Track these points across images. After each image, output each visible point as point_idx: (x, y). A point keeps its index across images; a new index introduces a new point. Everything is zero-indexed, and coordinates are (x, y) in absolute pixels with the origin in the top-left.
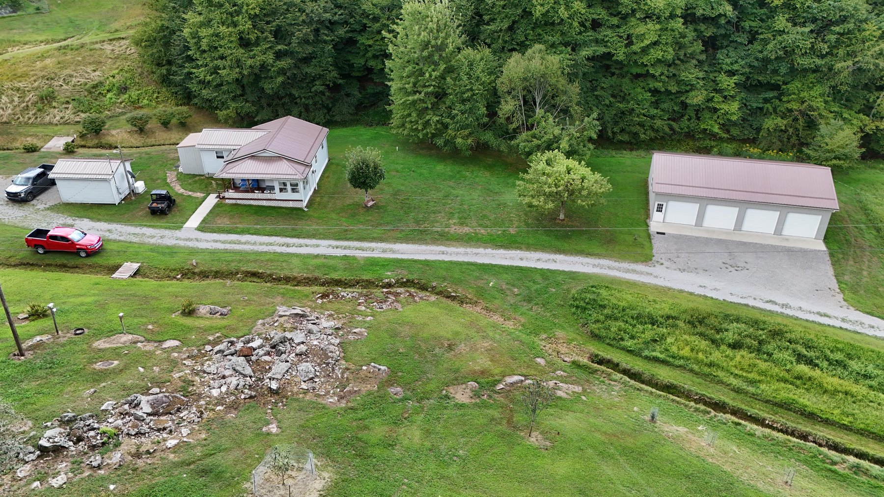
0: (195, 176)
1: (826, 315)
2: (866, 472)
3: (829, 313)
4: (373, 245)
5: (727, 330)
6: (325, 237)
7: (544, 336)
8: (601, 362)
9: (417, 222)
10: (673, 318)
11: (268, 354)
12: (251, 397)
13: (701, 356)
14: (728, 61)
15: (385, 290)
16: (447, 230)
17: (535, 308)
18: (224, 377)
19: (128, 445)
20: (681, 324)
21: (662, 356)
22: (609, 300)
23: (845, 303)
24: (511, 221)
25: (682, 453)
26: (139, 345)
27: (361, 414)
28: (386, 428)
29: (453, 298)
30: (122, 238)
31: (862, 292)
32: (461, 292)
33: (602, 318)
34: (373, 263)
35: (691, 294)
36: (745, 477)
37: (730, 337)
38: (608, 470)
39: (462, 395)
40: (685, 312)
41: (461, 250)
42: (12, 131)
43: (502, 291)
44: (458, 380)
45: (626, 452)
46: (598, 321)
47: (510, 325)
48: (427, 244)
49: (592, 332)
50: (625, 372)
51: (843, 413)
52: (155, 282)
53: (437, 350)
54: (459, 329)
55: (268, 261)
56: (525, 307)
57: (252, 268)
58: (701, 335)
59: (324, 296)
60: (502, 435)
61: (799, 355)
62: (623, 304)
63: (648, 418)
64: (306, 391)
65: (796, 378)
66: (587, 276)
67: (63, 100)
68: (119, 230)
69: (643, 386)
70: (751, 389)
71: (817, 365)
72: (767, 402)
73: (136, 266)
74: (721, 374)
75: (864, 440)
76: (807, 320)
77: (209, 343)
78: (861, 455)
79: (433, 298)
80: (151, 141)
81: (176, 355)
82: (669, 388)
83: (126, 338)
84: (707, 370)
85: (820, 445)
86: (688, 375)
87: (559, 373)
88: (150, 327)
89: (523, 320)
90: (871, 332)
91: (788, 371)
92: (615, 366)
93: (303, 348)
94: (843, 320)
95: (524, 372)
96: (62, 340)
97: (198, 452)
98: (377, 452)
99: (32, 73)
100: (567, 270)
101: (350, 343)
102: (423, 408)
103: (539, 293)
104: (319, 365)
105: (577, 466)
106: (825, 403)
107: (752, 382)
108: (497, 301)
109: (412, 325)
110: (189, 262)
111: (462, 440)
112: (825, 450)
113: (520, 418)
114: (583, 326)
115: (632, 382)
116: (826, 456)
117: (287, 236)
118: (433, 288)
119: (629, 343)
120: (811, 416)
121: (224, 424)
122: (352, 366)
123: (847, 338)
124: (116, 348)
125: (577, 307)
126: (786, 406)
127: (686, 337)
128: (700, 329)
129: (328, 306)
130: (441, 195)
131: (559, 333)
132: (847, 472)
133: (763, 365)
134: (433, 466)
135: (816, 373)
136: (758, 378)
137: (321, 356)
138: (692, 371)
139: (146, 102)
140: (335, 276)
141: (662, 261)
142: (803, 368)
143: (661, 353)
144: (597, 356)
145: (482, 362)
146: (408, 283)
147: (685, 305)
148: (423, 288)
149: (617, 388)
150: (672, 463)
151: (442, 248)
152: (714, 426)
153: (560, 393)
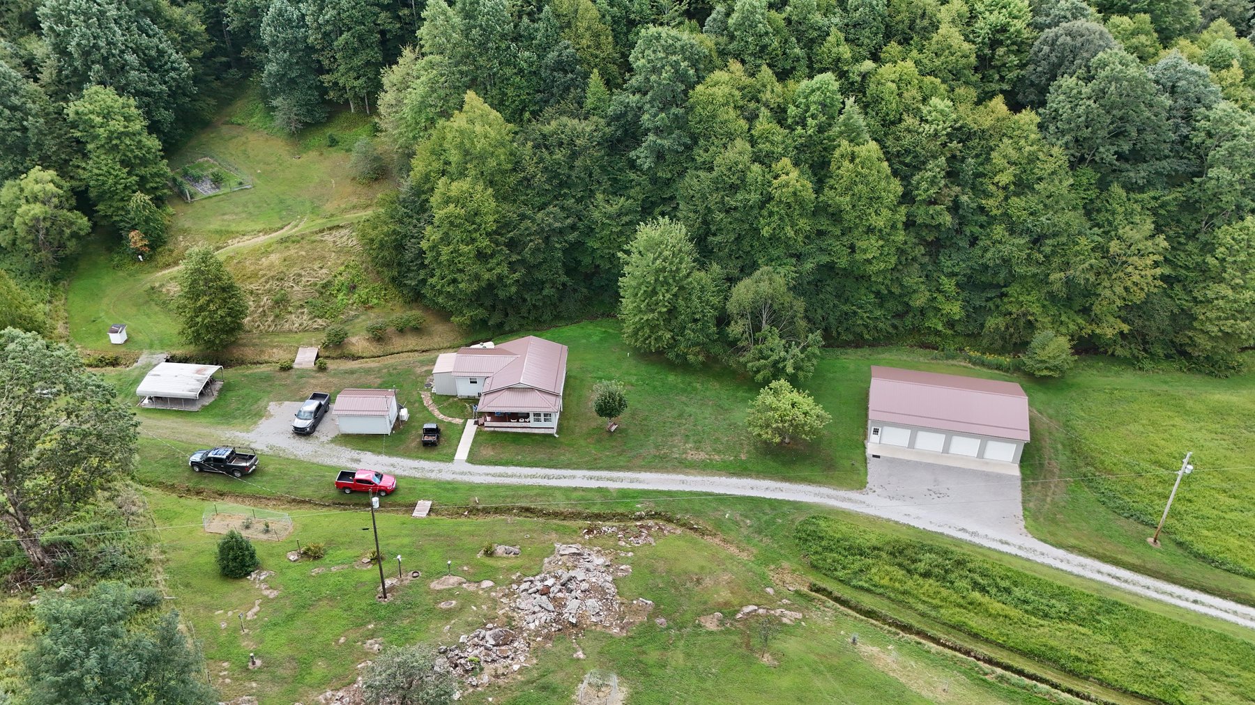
0: (448, 397)
1: (1007, 543)
2: (1008, 681)
3: (1009, 541)
4: (621, 474)
5: (920, 561)
6: (578, 467)
7: (773, 567)
8: (818, 590)
9: (657, 447)
10: (879, 549)
11: (560, 591)
12: (559, 630)
13: (897, 585)
14: (949, 263)
15: (638, 523)
16: (684, 456)
17: (764, 539)
18: (534, 613)
19: (489, 669)
20: (884, 555)
21: (866, 585)
22: (826, 532)
23: (1025, 530)
24: (741, 444)
25: (872, 669)
26: (464, 585)
27: (639, 641)
28: (658, 653)
29: (696, 530)
30: (405, 473)
31: (1042, 519)
32: (701, 524)
33: (820, 549)
34: (624, 494)
35: (897, 523)
36: (914, 688)
37: (921, 567)
38: (818, 683)
39: (710, 624)
40: (888, 543)
41: (699, 478)
42: (257, 341)
43: (737, 523)
44: (707, 612)
45: (831, 669)
46: (816, 553)
47: (744, 556)
48: (668, 472)
49: (811, 563)
50: (837, 600)
51: (1001, 634)
52: (449, 520)
53: (688, 584)
54: (704, 563)
55: (536, 495)
56: (757, 538)
57: (525, 503)
58: (900, 565)
59: (590, 531)
60: (743, 657)
61: (975, 583)
62: (838, 536)
63: (850, 640)
64: (596, 624)
65: (971, 603)
66: (808, 506)
67: (298, 304)
68: (401, 464)
69: (850, 611)
70: (933, 613)
71: (988, 592)
72: (944, 624)
73: (429, 503)
74: (911, 600)
75: (1012, 655)
76: (989, 548)
77: (513, 582)
78: (1007, 668)
79: (679, 531)
80: (390, 348)
81: (494, 594)
82: (870, 614)
83: (453, 580)
84: (901, 597)
85: (979, 659)
86: (886, 602)
87: (785, 601)
88: (465, 568)
89: (755, 552)
90: (1040, 559)
91: (963, 597)
92: (829, 594)
93: (585, 586)
94: (1020, 548)
95: (757, 601)
96: (406, 582)
97: (535, 674)
98: (654, 671)
99: (261, 273)
100: (791, 499)
101: (620, 579)
102: (682, 635)
103: (768, 524)
104: (601, 600)
105: (797, 680)
106: (988, 624)
107: (936, 607)
108: (732, 533)
109: (666, 560)
110: (472, 499)
111: (714, 661)
112: (981, 663)
113: (755, 642)
114: (804, 557)
115: (842, 608)
116: (981, 668)
117: (545, 467)
118: (678, 520)
119: (840, 574)
120: (975, 636)
121: (546, 652)
122: (625, 601)
123: (1017, 566)
124: (449, 590)
125: (800, 539)
126: (958, 627)
127: (887, 567)
128: (899, 560)
129: (595, 541)
130: (675, 413)
131: (785, 564)
132: (994, 680)
133: (945, 592)
134: (695, 681)
135: (985, 600)
136: (940, 604)
137: (599, 591)
138: (889, 598)
139: (376, 301)
140: (595, 510)
141: (874, 489)
142: (976, 595)
143: (866, 582)
144: (815, 585)
145: (724, 595)
146: (655, 516)
147: (891, 536)
148: (669, 520)
149: (829, 614)
150: (864, 677)
151: (682, 477)
152: (900, 645)
153: (785, 620)
